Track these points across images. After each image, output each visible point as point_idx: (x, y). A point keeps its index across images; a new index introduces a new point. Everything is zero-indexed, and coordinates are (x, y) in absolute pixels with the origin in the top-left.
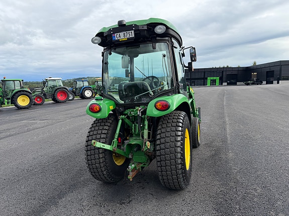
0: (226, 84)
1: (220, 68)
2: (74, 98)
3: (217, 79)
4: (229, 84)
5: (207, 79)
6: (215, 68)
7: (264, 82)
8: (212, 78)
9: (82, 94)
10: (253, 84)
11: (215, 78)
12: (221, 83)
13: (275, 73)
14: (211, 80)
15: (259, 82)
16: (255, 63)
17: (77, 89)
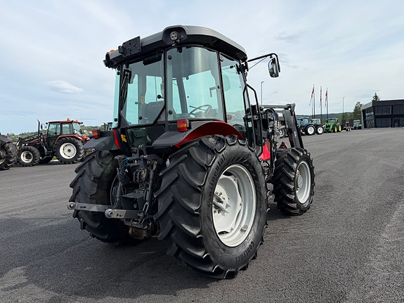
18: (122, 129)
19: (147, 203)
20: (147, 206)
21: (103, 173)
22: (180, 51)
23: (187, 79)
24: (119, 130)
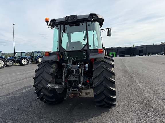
1: (115, 48)
2: (31, 63)
3: (115, 53)
4: (120, 56)
5: (109, 53)
6: (113, 48)
7: (138, 55)
8: (112, 53)
9: (37, 60)
11: (113, 53)
12: (116, 56)
13: (143, 51)
14: (111, 54)
17: (34, 57)
18: (61, 52)
19: (82, 82)
20: (82, 83)
21: (54, 71)
22: (92, 23)
23: (73, 34)
24: (60, 53)
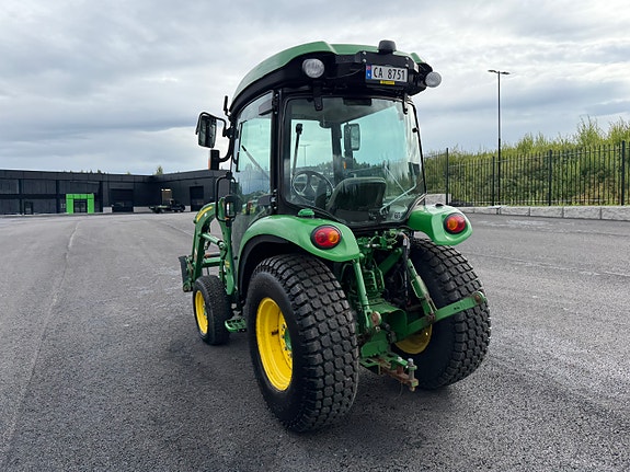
0: (110, 209)
3: (90, 198)
4: (116, 210)
5: (64, 197)
7: (188, 208)
8: (77, 196)
10: (168, 210)
11: (84, 196)
12: (99, 209)
13: (205, 191)
14: (75, 201)
15: (177, 207)
16: (160, 170)
